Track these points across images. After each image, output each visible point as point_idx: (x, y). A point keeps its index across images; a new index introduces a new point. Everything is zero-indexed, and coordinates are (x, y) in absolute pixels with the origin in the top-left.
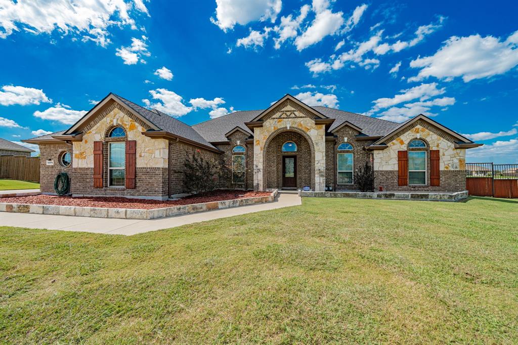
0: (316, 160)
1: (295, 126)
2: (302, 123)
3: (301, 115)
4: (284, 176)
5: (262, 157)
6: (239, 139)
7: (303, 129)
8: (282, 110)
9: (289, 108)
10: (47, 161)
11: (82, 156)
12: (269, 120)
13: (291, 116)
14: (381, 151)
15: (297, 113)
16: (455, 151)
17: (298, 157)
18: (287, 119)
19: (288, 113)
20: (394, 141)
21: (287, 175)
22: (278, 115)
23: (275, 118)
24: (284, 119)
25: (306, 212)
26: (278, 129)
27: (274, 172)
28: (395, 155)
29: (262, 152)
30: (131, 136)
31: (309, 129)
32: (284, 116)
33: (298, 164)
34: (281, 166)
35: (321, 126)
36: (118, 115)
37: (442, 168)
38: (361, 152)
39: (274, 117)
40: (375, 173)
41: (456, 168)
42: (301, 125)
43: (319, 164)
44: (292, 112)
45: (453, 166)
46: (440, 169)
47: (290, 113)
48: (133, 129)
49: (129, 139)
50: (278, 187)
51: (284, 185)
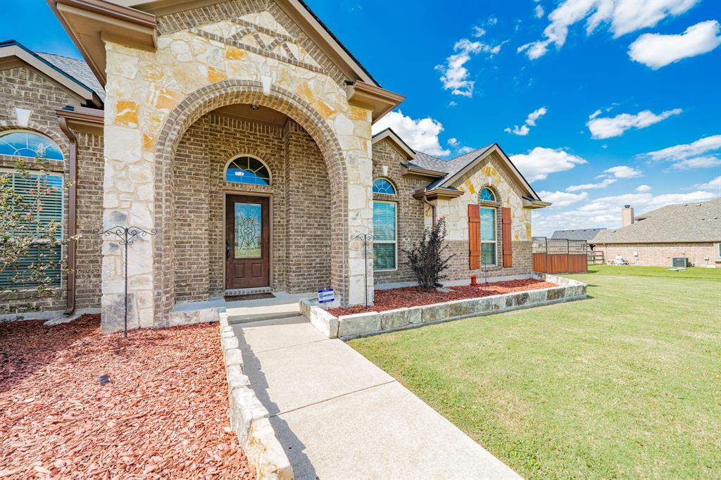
0: (350, 206)
1: (292, 89)
2: (311, 85)
3: (309, 60)
4: (229, 254)
5: (151, 177)
6: (29, 102)
7: (316, 107)
12: (183, 34)
13: (275, 51)
15: (296, 50)
17: (274, 200)
19: (267, 40)
21: (241, 252)
22: (225, 28)
23: (213, 37)
24: (251, 54)
26: (228, 84)
27: (196, 246)
28: (464, 212)
29: (151, 157)
31: (331, 113)
32: (250, 41)
33: (274, 221)
34: (221, 225)
35: (362, 111)
38: (411, 202)
39: (208, 28)
41: (524, 237)
42: (309, 93)
43: (359, 222)
44: (280, 40)
45: (522, 234)
46: (512, 239)
47: (272, 40)
51: (230, 283)
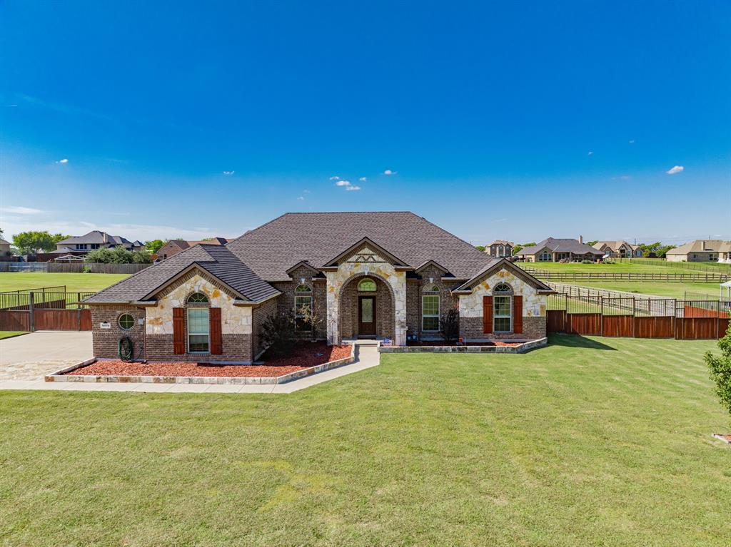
0: (396, 309)
1: (374, 272)
2: (381, 268)
3: (381, 259)
4: (360, 321)
5: (337, 306)
6: (304, 276)
7: (383, 275)
8: (359, 253)
9: (366, 251)
10: (102, 324)
11: (157, 321)
12: (344, 264)
13: (369, 260)
14: (466, 296)
15: (375, 257)
16: (537, 297)
17: (377, 297)
18: (364, 264)
19: (366, 257)
20: (480, 285)
21: (364, 320)
22: (354, 258)
23: (351, 262)
24: (362, 264)
25: (382, 373)
26: (355, 275)
28: (480, 301)
29: (337, 300)
30: (214, 303)
31: (389, 276)
32: (361, 260)
33: (378, 306)
34: (356, 309)
35: (401, 273)
36: (199, 282)
37: (525, 315)
39: (350, 260)
40: (461, 320)
41: (538, 314)
42: (380, 271)
43: (400, 315)
44: (371, 256)
45: (535, 312)
46: (523, 316)
47: (368, 257)
48: (216, 296)
49: (213, 306)
50: (354, 337)
51: (360, 333)
